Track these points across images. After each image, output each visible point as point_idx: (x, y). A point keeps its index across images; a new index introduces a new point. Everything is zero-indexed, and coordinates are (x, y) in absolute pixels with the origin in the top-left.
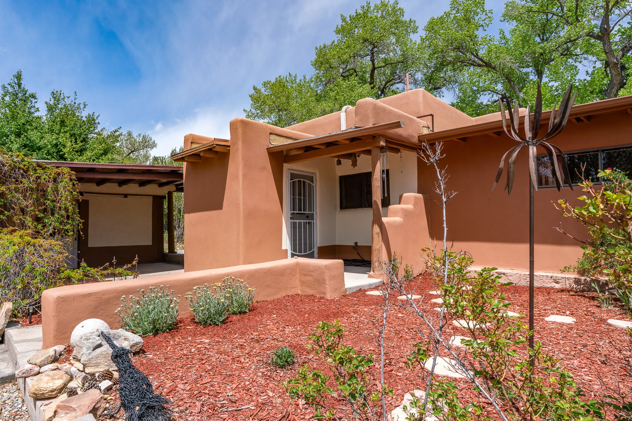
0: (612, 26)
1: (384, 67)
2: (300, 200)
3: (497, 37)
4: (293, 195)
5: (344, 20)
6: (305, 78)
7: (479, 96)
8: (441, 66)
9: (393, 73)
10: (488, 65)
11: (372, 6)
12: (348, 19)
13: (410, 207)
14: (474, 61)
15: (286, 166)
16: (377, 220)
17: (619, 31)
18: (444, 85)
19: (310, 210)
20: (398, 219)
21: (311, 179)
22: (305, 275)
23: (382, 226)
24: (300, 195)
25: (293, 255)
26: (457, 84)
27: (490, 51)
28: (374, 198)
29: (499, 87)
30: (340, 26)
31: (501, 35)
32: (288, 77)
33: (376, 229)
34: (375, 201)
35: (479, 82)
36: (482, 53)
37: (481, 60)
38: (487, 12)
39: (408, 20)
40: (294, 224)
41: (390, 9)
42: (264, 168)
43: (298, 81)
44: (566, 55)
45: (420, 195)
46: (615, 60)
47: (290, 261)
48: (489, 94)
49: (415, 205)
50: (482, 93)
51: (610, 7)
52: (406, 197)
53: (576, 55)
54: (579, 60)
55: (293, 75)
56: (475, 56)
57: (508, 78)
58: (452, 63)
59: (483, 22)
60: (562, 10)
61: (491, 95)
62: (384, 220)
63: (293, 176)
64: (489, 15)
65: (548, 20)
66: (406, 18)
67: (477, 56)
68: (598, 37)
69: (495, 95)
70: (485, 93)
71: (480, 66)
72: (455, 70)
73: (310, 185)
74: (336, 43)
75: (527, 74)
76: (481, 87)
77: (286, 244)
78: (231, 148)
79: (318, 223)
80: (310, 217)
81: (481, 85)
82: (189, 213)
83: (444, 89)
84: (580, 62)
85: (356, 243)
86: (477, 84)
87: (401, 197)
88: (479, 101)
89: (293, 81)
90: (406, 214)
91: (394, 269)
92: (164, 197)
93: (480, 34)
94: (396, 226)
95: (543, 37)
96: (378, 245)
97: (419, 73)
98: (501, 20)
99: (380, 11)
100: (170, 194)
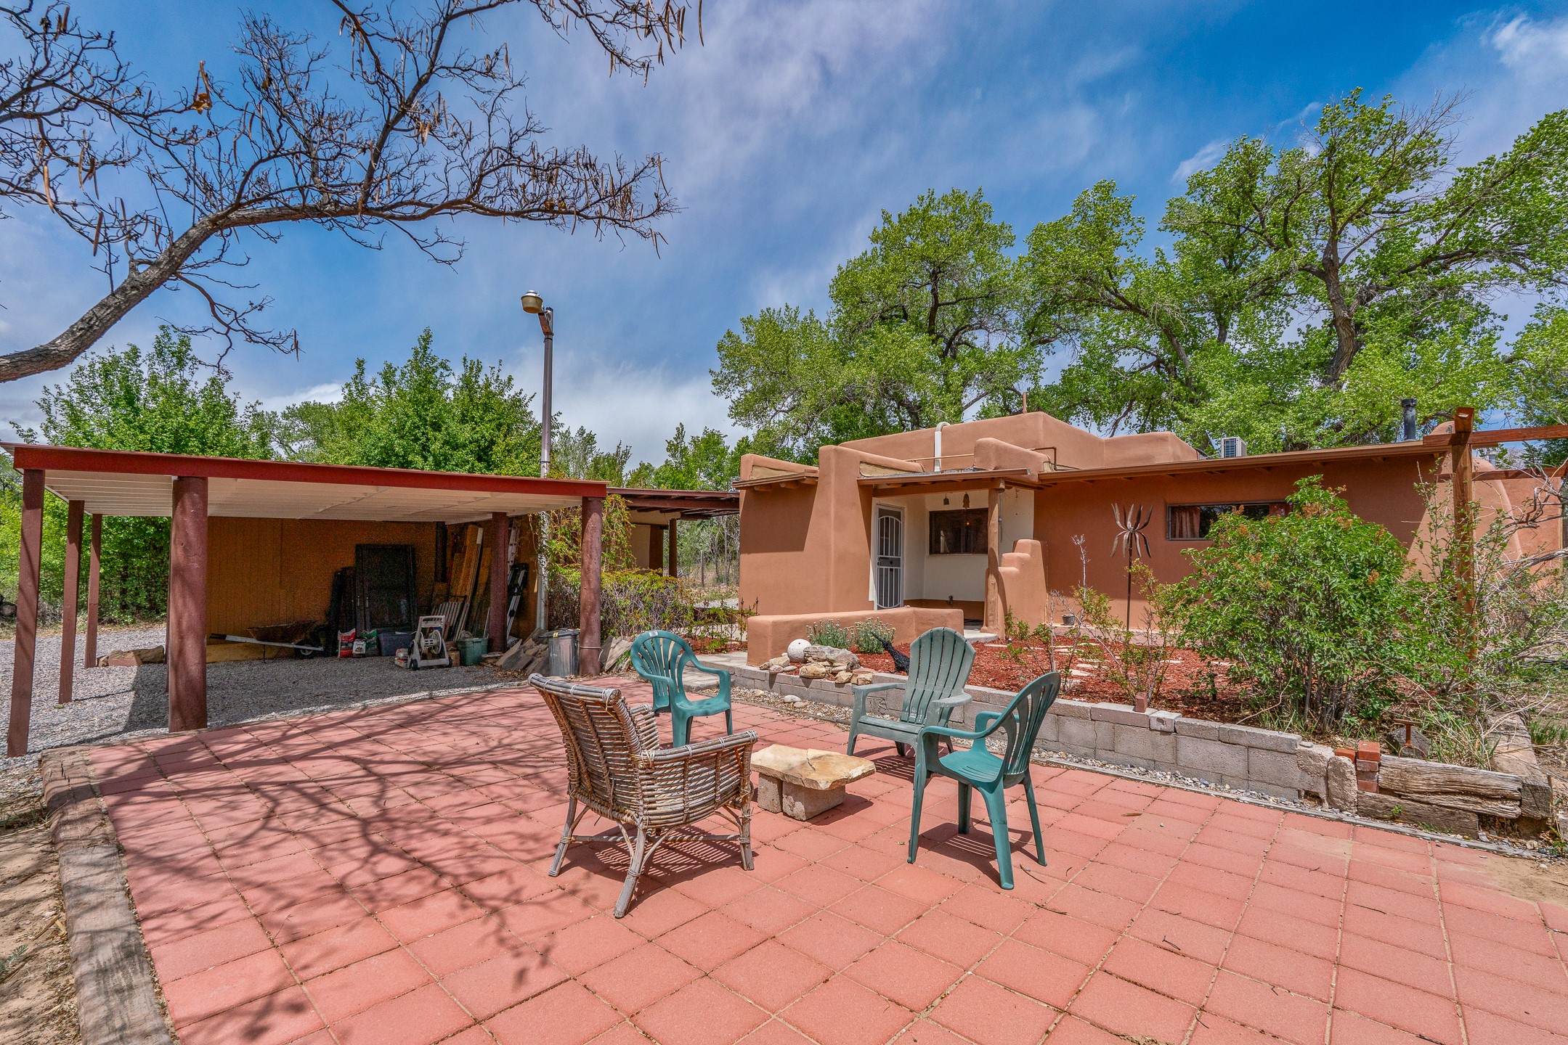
0: (1341, 256)
1: (954, 303)
2: (887, 541)
3: (1152, 262)
4: (882, 535)
5: (887, 219)
6: (811, 313)
7: (1117, 355)
8: (1054, 304)
9: (969, 314)
10: (1134, 308)
11: (938, 196)
12: (895, 220)
13: (1026, 555)
14: (1110, 301)
15: (875, 500)
16: (993, 569)
17: (1358, 261)
18: (1055, 337)
19: (897, 555)
20: (1013, 569)
21: (898, 515)
22: (923, 624)
23: (998, 576)
24: (887, 536)
25: (879, 608)
26: (1079, 334)
27: (1137, 284)
28: (990, 546)
29: (1154, 342)
30: (880, 230)
31: (1158, 259)
32: (783, 311)
33: (992, 579)
34: (992, 550)
35: (1118, 330)
36: (1125, 285)
37: (1123, 299)
38: (1136, 221)
39: (998, 225)
40: (881, 570)
41: (968, 206)
42: (854, 504)
43: (800, 318)
44: (1270, 294)
45: (1038, 542)
46: (1346, 315)
47: (876, 612)
48: (1135, 353)
49: (1032, 554)
50: (1122, 351)
51: (1339, 226)
52: (1022, 544)
53: (1288, 295)
54: (1292, 303)
55: (793, 306)
56: (1112, 293)
57: (1169, 333)
58: (1073, 300)
59: (1129, 237)
60: (1262, 223)
61: (1138, 356)
62: (1001, 569)
63: (882, 512)
64: (1139, 225)
65: (1239, 236)
66: (994, 222)
67: (1116, 293)
68: (1321, 274)
69: (1145, 356)
70: (1127, 351)
71: (1120, 308)
72: (1077, 311)
73: (897, 523)
74: (869, 254)
75: (1201, 321)
76: (1121, 341)
77: (873, 595)
78: (819, 481)
79: (905, 570)
80: (898, 562)
81: (1121, 337)
82: (749, 553)
83: (1056, 343)
84: (1294, 307)
85: (951, 597)
86: (1114, 334)
87: (1015, 543)
88: (1117, 366)
89: (793, 320)
90: (1023, 564)
91: (1008, 625)
92: (665, 527)
93: (1121, 255)
94: (1012, 577)
95: (1230, 263)
96: (994, 596)
97: (1014, 313)
98: (1159, 230)
99: (950, 208)
100: (673, 522)
